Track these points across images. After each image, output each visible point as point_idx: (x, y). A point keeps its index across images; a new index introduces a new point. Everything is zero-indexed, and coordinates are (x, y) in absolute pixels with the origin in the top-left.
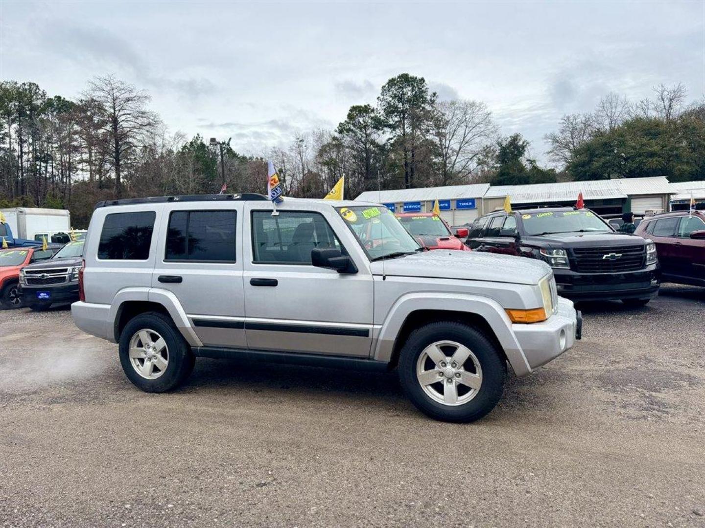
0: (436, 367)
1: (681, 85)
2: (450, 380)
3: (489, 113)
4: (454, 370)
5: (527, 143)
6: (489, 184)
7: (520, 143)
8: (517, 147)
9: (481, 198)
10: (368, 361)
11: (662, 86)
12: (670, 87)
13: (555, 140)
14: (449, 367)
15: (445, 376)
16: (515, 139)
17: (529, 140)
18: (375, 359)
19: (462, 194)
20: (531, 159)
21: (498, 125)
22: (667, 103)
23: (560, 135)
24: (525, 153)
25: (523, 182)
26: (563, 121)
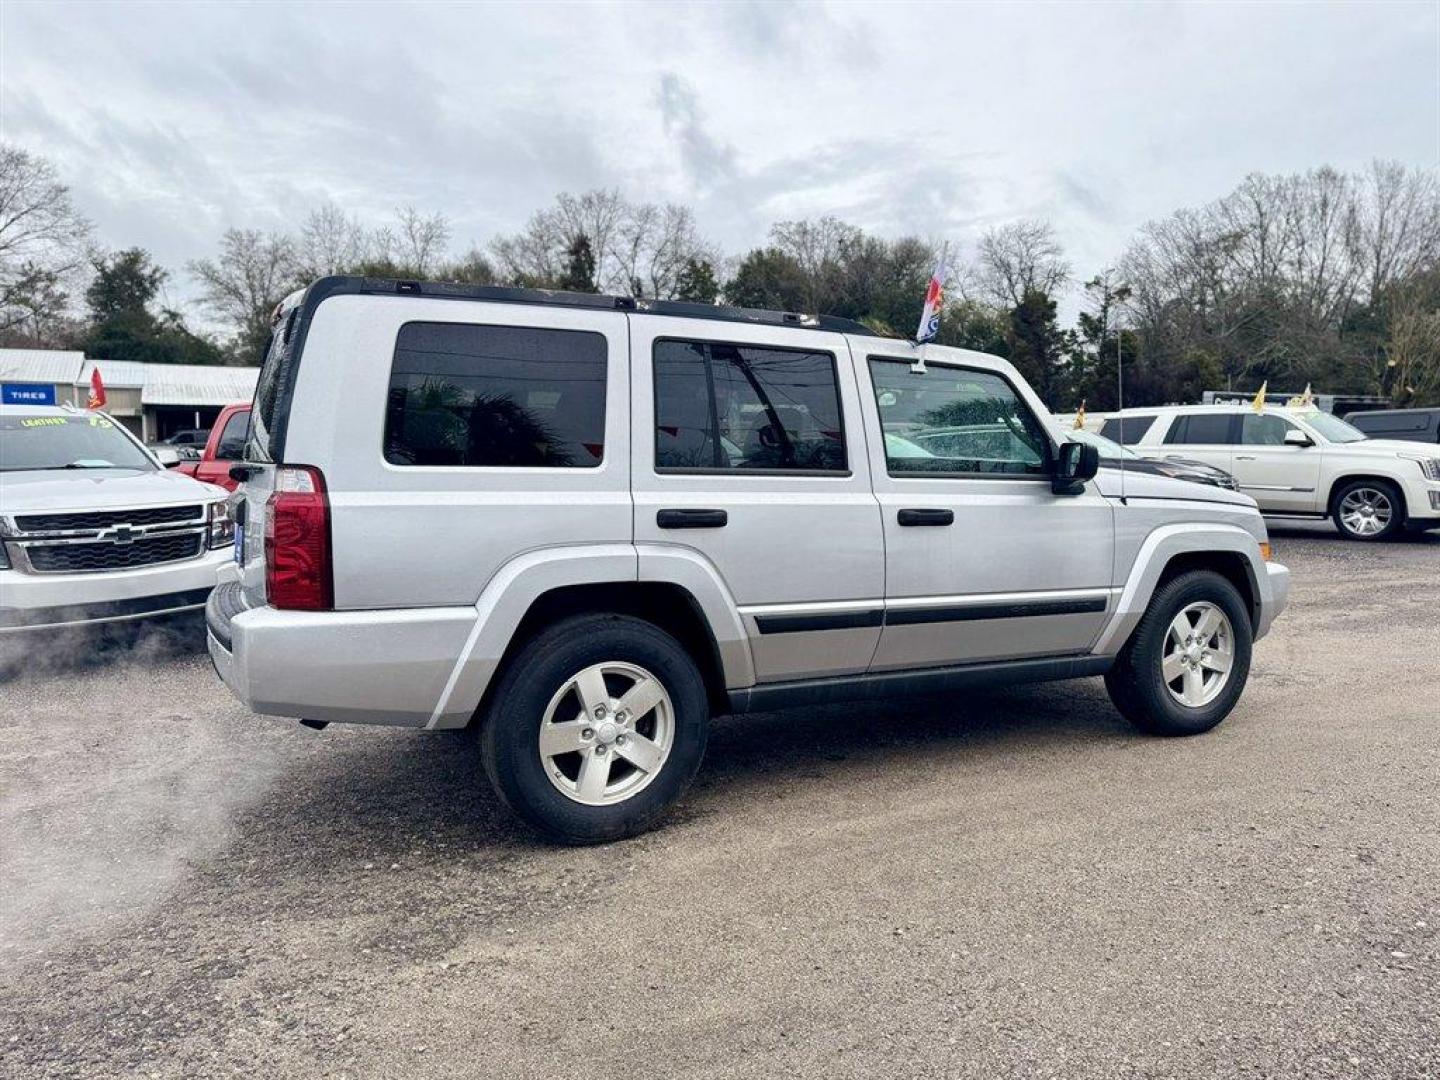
1: (441, 216)
3: (63, 187)
5: (165, 274)
6: (81, 355)
7: (147, 272)
8: (138, 280)
9: (70, 385)
11: (410, 210)
12: (425, 216)
13: (211, 276)
16: (133, 259)
17: (165, 267)
19: (14, 371)
20: (172, 308)
21: (87, 221)
22: (420, 245)
23: (220, 267)
24: (157, 294)
25: (163, 358)
26: (227, 240)
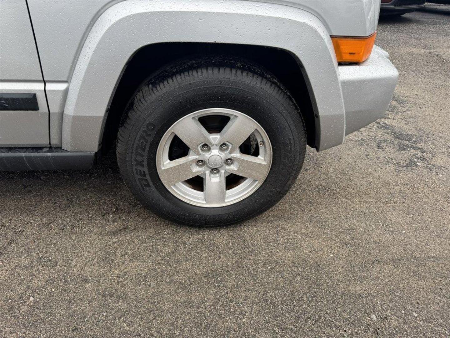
0: (191, 152)
2: (215, 170)
4: (223, 155)
10: (49, 154)
14: (215, 152)
15: (208, 167)
18: (64, 147)
